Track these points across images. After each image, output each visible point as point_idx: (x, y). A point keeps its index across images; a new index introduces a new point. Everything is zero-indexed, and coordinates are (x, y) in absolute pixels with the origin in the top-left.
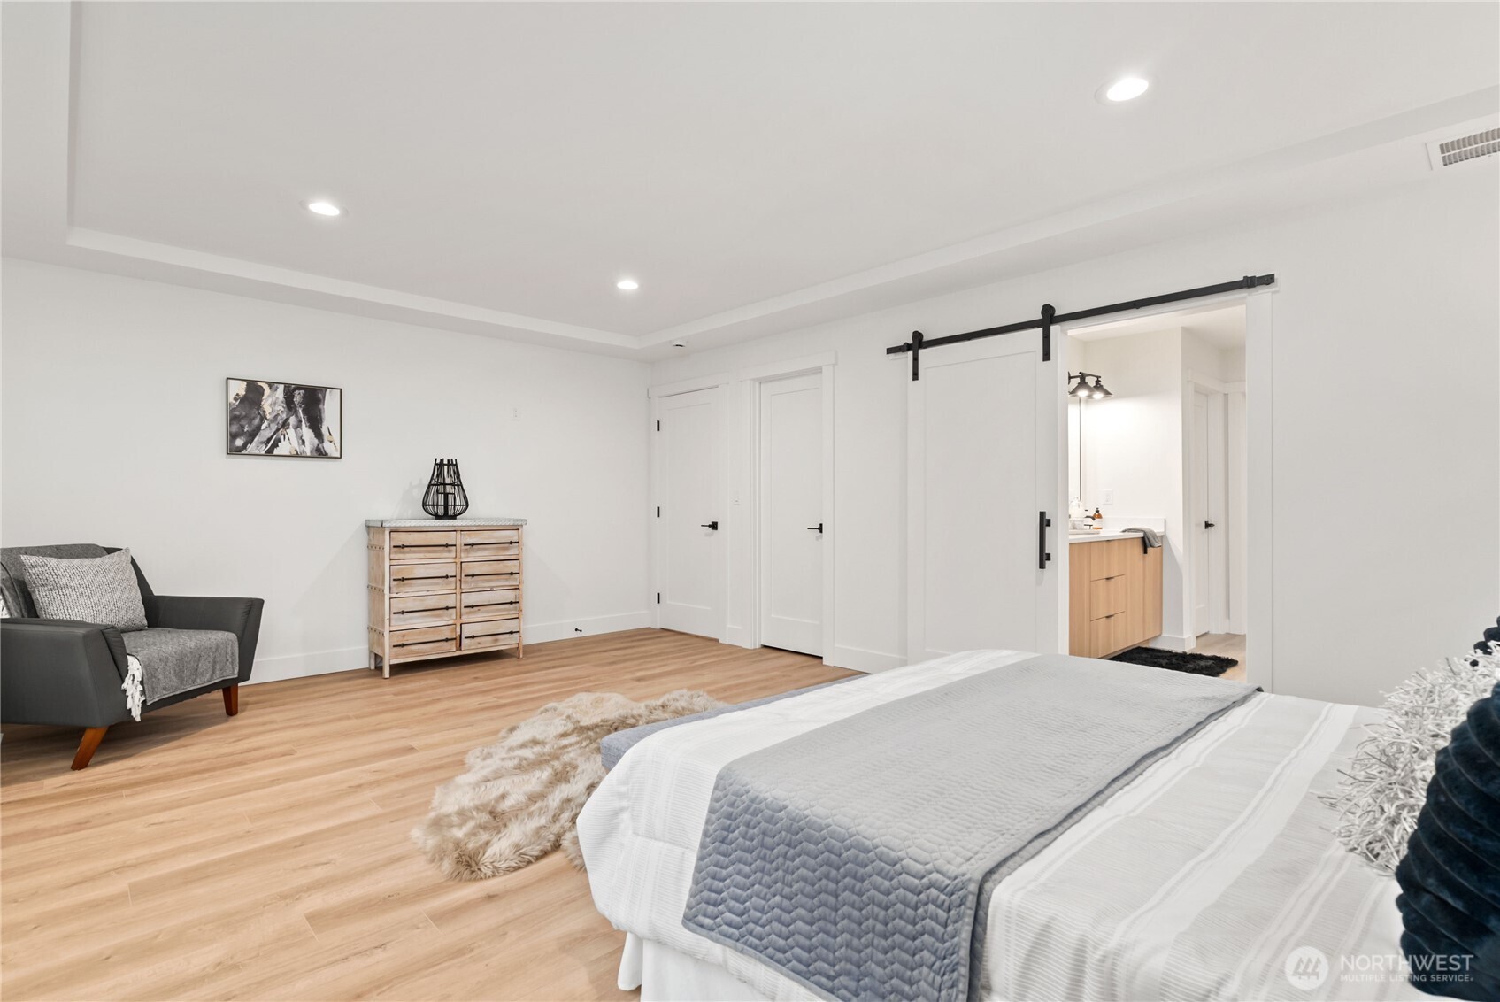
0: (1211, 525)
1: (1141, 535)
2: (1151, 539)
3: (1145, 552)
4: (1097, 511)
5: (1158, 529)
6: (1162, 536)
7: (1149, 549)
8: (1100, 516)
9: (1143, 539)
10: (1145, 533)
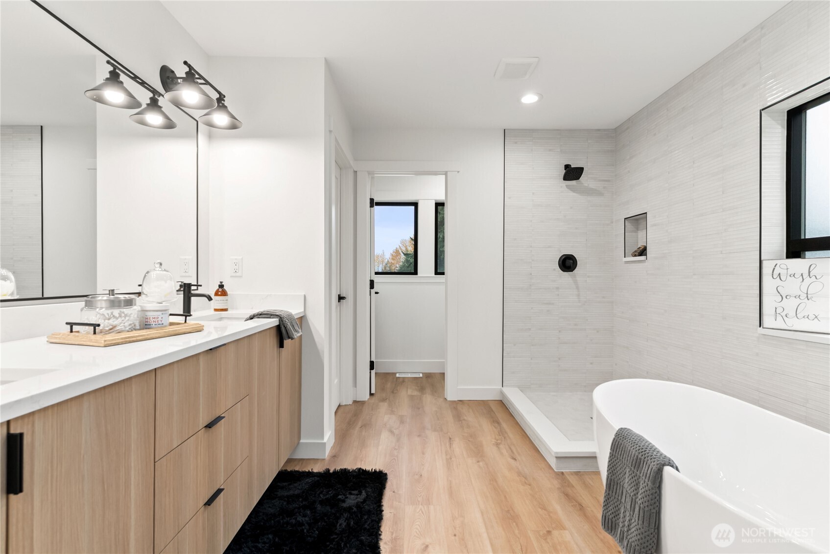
0: (343, 298)
1: (274, 322)
2: (289, 326)
3: (281, 345)
4: (221, 286)
5: (294, 310)
6: (301, 317)
7: (287, 342)
8: (224, 293)
9: (278, 328)
10: (281, 319)
